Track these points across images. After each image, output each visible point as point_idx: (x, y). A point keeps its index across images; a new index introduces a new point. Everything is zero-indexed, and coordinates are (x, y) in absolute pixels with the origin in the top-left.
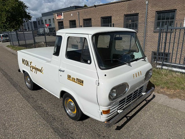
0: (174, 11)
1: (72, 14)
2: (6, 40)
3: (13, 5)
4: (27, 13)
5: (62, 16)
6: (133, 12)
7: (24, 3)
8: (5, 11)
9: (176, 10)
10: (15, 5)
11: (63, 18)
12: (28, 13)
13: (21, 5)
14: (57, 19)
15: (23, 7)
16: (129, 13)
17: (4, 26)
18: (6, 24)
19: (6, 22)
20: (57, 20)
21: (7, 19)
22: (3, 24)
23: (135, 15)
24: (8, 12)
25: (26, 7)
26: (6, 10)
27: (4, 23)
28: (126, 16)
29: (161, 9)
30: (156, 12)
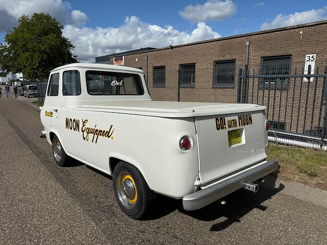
0: (288, 57)
1: (137, 59)
2: (34, 94)
3: (53, 43)
4: (72, 56)
5: (122, 61)
6: (228, 57)
7: (69, 41)
8: (39, 51)
9: (291, 55)
10: (56, 42)
11: (123, 64)
12: (74, 56)
13: (64, 44)
15: (67, 45)
16: (222, 59)
17: (35, 72)
18: (38, 70)
19: (38, 67)
21: (40, 63)
22: (33, 71)
23: (231, 62)
24: (43, 52)
25: (71, 46)
26: (40, 49)
27: (35, 69)
28: (217, 63)
29: (269, 54)
30: (262, 57)
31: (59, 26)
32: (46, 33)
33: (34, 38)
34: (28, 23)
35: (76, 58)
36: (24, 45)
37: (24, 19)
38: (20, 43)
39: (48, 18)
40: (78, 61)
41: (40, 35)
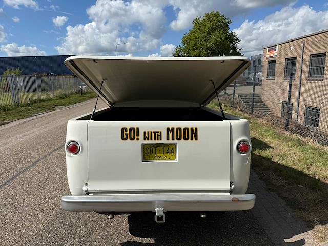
1: (292, 47)
3: (218, 40)
4: (238, 50)
5: (275, 52)
7: (236, 35)
8: (206, 48)
10: (221, 38)
11: (276, 54)
14: (268, 56)
15: (233, 40)
20: (268, 58)
25: (237, 40)
26: (207, 46)
31: (227, 21)
32: (214, 30)
33: (203, 36)
34: (200, 24)
35: (241, 52)
36: (195, 44)
37: (197, 21)
38: (192, 43)
39: (217, 15)
40: (242, 54)
41: (209, 34)
